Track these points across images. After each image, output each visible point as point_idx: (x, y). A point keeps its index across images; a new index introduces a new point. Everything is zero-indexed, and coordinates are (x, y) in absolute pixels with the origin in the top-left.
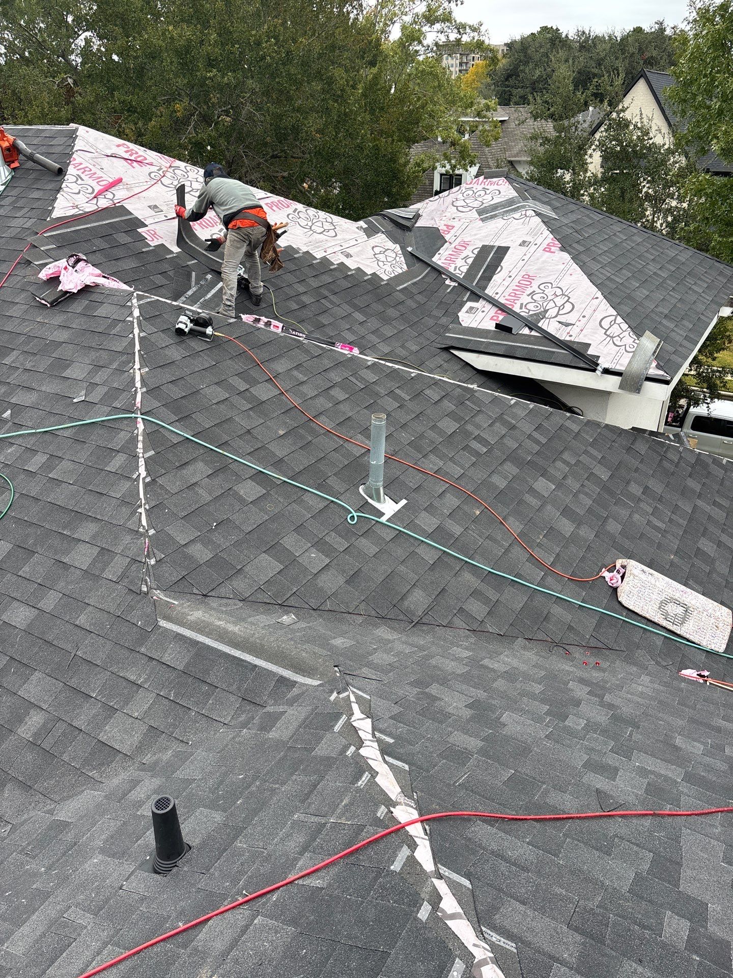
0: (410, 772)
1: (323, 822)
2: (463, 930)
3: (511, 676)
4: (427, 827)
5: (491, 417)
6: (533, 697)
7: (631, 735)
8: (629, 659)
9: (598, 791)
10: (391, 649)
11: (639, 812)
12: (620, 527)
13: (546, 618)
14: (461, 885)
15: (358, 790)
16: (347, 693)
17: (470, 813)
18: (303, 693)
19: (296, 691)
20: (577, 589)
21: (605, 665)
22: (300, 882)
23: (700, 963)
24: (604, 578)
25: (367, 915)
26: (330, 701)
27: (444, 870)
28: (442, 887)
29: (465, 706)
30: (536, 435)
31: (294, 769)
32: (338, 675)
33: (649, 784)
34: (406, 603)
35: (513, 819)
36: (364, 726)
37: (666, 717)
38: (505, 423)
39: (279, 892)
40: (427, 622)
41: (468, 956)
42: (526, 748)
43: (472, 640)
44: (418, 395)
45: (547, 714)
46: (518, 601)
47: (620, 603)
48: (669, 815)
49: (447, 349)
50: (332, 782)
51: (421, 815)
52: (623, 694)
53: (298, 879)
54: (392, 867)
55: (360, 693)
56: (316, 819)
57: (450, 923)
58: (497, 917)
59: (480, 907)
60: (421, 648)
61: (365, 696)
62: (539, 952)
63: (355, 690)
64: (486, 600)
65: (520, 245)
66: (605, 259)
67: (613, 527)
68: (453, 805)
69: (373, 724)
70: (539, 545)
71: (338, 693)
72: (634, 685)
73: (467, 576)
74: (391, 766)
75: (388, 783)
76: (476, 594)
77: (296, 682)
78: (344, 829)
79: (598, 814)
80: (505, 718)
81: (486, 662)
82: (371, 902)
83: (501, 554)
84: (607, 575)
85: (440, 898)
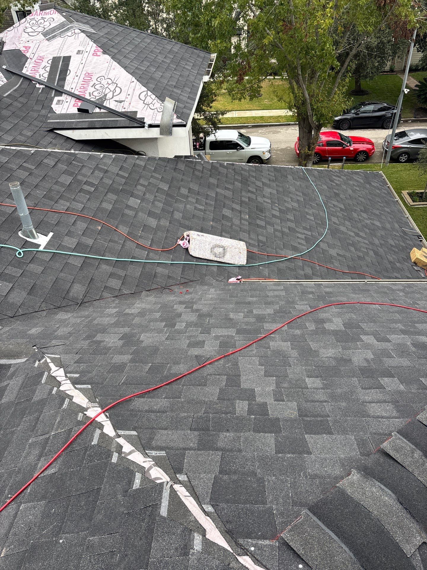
0: (92, 389)
1: (48, 436)
2: (137, 457)
3: (142, 314)
4: (107, 414)
5: (91, 168)
6: (156, 320)
7: (209, 321)
8: (203, 283)
9: (196, 356)
10: (68, 324)
11: (217, 358)
12: (181, 215)
13: (155, 276)
14: (131, 435)
15: (64, 410)
16: (44, 359)
17: (129, 396)
18: (17, 369)
19: (12, 369)
20: (167, 255)
21: (191, 290)
22: (42, 475)
23: (255, 418)
24: (180, 245)
25: (85, 474)
26: (35, 367)
27: (121, 432)
28: (121, 441)
29: (119, 340)
30: (121, 173)
31: (23, 414)
32: (36, 350)
33: (220, 342)
34: (71, 294)
35: (154, 389)
36: (59, 373)
37: (224, 306)
38: (101, 170)
39: (31, 486)
40: (87, 300)
41: (141, 469)
42: (156, 349)
43: (117, 302)
44: (39, 165)
45: (165, 327)
46: (137, 272)
47: (191, 255)
48: (232, 354)
49: (52, 130)
50: (48, 412)
51: (102, 409)
52: (203, 302)
53: (40, 474)
54: (93, 443)
55: (53, 356)
56: (43, 437)
57: (129, 457)
58: (153, 442)
59: (143, 442)
60: (87, 317)
61: (56, 356)
62: (178, 449)
63: (49, 355)
64: (119, 277)
65: (77, 54)
66: (132, 56)
67: (178, 215)
68: (120, 396)
69: (64, 370)
70: (141, 237)
71: (39, 361)
72: (207, 296)
73: (104, 267)
74: (80, 390)
75: (80, 399)
76: (112, 275)
77: (11, 364)
78: (61, 435)
79: (197, 368)
80: (142, 337)
81: (127, 311)
82: (85, 466)
83: (120, 248)
84: (181, 242)
85: (121, 447)
